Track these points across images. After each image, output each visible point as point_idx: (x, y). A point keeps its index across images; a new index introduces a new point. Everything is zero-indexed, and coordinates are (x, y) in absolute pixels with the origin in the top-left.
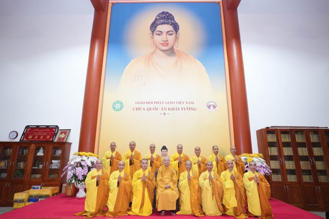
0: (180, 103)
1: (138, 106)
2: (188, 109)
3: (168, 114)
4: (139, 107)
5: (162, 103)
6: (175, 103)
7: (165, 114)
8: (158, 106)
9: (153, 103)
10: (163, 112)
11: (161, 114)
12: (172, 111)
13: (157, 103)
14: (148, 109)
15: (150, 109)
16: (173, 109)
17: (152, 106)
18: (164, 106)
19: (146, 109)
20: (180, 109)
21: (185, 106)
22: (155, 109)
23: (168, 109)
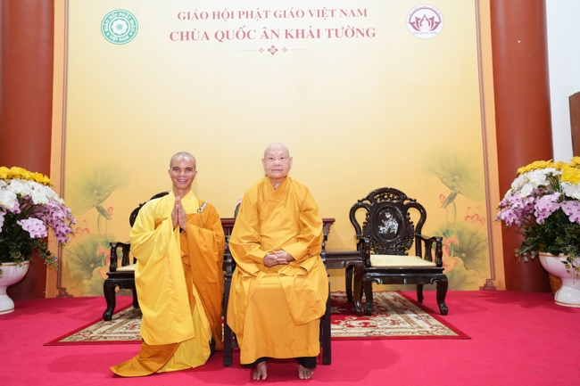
0: (321, 13)
1: (187, 26)
2: (350, 33)
3: (284, 50)
4: (190, 30)
5: (263, 15)
6: (307, 13)
7: (273, 50)
8: (250, 24)
9: (236, 15)
10: (267, 44)
11: (261, 50)
12: (295, 39)
13: (249, 15)
14: (220, 36)
15: (226, 35)
16: (300, 34)
17: (232, 25)
18: (272, 23)
19: (211, 36)
20: (324, 34)
21: (339, 22)
22: (241, 35)
23: (282, 34)
